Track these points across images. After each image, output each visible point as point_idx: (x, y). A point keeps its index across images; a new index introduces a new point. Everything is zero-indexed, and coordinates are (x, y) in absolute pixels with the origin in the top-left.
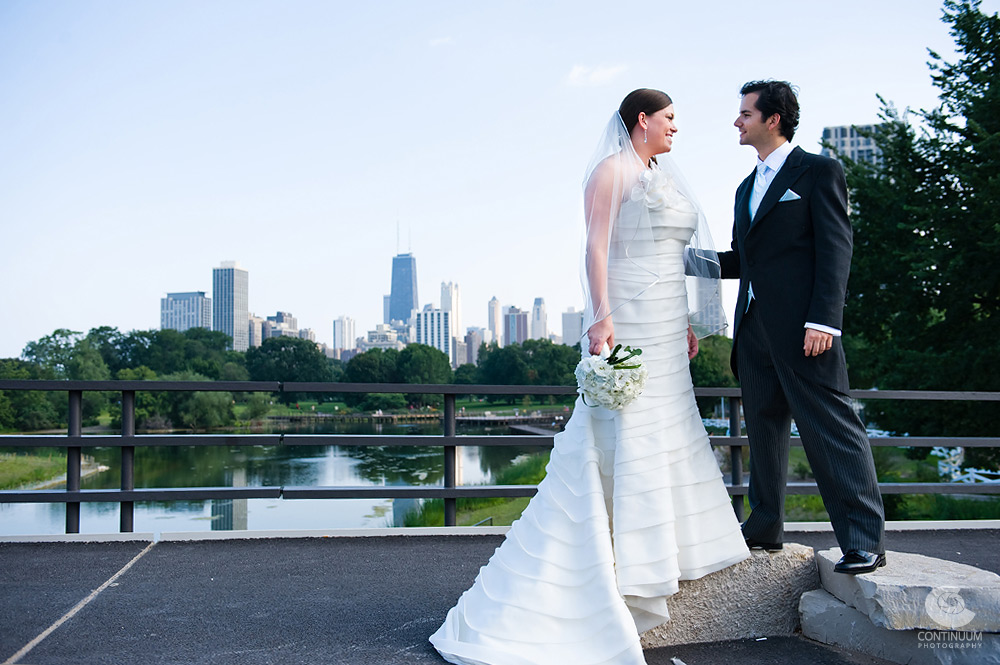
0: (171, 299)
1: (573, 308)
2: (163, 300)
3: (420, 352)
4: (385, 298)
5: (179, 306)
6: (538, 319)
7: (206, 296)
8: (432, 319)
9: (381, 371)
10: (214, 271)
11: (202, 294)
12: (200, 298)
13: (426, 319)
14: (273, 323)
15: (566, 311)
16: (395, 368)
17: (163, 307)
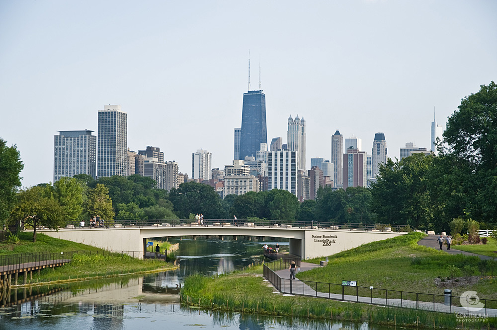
0: (63, 136)
1: (412, 144)
2: (56, 137)
3: (279, 194)
4: (236, 131)
5: (69, 143)
6: (378, 153)
7: (93, 134)
8: (282, 157)
9: (255, 206)
10: (99, 113)
11: (89, 132)
12: (87, 136)
13: (276, 157)
14: (145, 158)
15: (404, 147)
16: (264, 205)
17: (56, 144)
